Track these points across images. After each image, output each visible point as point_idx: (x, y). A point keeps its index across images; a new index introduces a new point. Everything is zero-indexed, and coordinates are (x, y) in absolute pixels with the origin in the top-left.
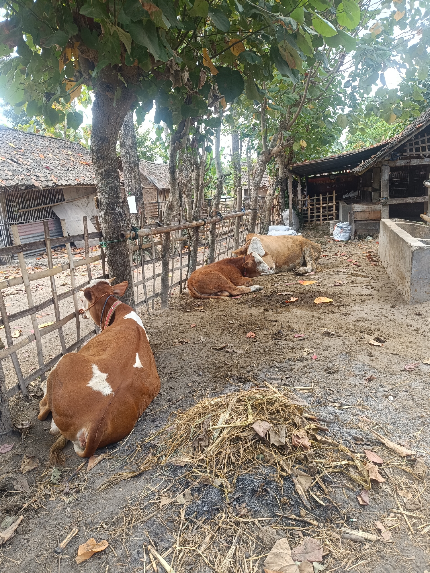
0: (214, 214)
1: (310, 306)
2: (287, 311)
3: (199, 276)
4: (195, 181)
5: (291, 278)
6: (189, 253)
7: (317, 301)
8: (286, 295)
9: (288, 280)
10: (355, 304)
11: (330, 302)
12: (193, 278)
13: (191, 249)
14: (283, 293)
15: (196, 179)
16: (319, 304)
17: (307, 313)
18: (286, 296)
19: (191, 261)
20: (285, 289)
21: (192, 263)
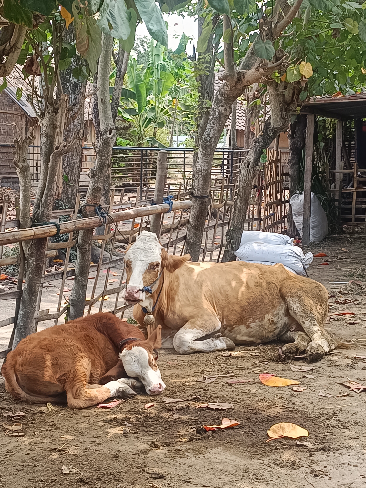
0: (89, 210)
1: (254, 445)
2: (198, 452)
3: (35, 350)
4: (44, 139)
5: (249, 365)
6: (19, 296)
7: (274, 431)
8: (217, 409)
9: (242, 368)
10: (350, 447)
11: (301, 438)
12: (20, 354)
13: (25, 286)
14: (211, 405)
15: (47, 136)
16: (275, 440)
17: (238, 460)
18: (215, 413)
19: (21, 312)
20: (221, 394)
21: (24, 316)
